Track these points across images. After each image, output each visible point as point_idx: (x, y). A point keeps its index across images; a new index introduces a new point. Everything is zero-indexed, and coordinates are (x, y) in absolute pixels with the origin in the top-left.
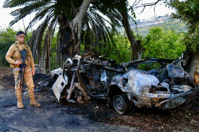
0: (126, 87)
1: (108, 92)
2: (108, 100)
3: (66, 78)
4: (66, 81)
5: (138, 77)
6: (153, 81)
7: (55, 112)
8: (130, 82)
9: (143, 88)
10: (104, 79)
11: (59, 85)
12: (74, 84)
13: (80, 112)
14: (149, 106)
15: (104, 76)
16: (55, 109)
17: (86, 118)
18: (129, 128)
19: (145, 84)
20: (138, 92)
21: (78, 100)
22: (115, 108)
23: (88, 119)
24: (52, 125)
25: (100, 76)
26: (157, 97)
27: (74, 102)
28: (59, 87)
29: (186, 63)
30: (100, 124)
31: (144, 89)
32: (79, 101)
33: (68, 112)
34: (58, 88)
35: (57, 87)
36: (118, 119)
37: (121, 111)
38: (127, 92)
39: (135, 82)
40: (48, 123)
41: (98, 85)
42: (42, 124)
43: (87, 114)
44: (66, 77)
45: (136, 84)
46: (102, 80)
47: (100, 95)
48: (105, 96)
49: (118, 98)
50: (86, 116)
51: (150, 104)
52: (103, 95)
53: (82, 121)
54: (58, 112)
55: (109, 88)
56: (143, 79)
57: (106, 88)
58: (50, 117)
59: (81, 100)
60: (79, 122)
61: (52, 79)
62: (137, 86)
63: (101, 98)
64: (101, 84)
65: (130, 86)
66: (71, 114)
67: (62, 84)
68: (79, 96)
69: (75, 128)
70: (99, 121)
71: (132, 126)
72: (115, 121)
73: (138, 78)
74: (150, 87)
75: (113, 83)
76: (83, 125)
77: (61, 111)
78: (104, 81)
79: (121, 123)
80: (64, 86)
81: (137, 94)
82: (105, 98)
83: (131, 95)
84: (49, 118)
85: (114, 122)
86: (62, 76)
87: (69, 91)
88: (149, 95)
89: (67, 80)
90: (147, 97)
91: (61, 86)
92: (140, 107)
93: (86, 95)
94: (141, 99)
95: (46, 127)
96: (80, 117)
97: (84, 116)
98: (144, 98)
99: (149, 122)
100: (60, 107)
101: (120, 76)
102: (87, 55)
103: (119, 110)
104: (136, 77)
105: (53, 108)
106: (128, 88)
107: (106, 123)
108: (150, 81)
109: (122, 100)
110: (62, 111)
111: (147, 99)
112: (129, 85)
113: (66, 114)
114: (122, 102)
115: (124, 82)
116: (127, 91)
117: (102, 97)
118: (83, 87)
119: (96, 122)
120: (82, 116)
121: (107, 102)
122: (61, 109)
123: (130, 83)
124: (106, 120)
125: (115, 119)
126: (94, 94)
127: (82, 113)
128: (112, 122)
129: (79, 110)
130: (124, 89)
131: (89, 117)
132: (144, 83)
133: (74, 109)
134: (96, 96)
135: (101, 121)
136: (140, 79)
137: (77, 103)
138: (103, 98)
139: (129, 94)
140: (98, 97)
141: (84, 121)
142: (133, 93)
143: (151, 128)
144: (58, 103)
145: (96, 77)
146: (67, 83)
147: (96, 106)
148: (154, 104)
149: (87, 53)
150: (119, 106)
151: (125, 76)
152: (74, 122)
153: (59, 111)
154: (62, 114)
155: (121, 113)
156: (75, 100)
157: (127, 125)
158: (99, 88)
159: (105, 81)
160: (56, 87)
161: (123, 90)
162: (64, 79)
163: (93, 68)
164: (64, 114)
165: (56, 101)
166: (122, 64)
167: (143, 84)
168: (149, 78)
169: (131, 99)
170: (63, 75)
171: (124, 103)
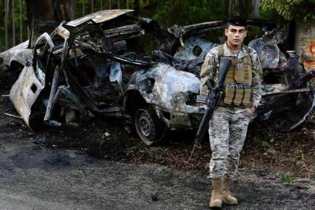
0: (151, 95)
1: (124, 103)
2: (127, 119)
3: (42, 75)
4: (40, 81)
5: (170, 77)
6: (191, 84)
7: (21, 146)
8: (157, 85)
9: (176, 97)
10: (116, 77)
11: (27, 91)
12: (57, 88)
13: (71, 144)
14: (188, 127)
15: (117, 71)
16: (21, 141)
17: (82, 155)
18: (157, 166)
19: (179, 89)
20: (169, 104)
21: (67, 121)
22: (139, 134)
23: (87, 155)
24: (21, 167)
25: (109, 72)
26: (197, 112)
27: (60, 124)
28: (26, 94)
29: (285, 38)
30: (107, 163)
31: (178, 98)
32: (70, 123)
33: (49, 146)
34: (26, 96)
35: (22, 95)
36: (140, 153)
37: (148, 138)
38: (153, 104)
39: (165, 86)
40: (13, 164)
41: (107, 88)
42: (3, 165)
43: (84, 147)
44: (40, 71)
45: (166, 90)
46: (112, 79)
47: (112, 110)
48: (120, 111)
49: (143, 114)
50: (83, 150)
51: (189, 124)
52: (117, 109)
53: (74, 159)
54: (29, 146)
55: (125, 95)
56: (176, 80)
57: (122, 95)
58: (14, 154)
59: (73, 121)
60: (68, 161)
61: (7, 71)
62: (167, 93)
63: (114, 115)
64: (113, 88)
65: (157, 92)
66: (53, 148)
67: (34, 88)
68: (70, 111)
69: (62, 169)
70: (106, 159)
71: (162, 164)
72: (135, 157)
73: (170, 79)
74: (186, 95)
75: (131, 86)
76: (76, 166)
77: (34, 145)
78: (116, 82)
79: (144, 160)
80: (38, 93)
81: (167, 106)
82: (120, 115)
83: (160, 109)
84: (14, 156)
85: (132, 159)
86: (31, 69)
87: (49, 104)
88: (186, 109)
89: (44, 79)
90: (182, 112)
91: (31, 92)
92: (173, 129)
93: (84, 110)
94: (173, 116)
95: (11, 170)
96: (72, 154)
97: (80, 152)
98: (178, 114)
99: (196, 156)
100: (29, 136)
101: (142, 72)
102: (80, 32)
103: (146, 137)
104: (166, 76)
105: (16, 138)
106: (154, 96)
107: (118, 160)
108: (187, 85)
109: (149, 119)
110: (35, 143)
111: (183, 115)
112: (156, 90)
113: (44, 150)
114: (149, 122)
115: (150, 85)
116: (153, 102)
117: (115, 112)
118: (77, 93)
119: (99, 159)
120: (76, 151)
121: (125, 123)
122: (33, 141)
123: (158, 87)
124: (118, 155)
125: (135, 154)
126: (100, 107)
127: (75, 147)
128: (129, 159)
129: (69, 141)
130: (148, 98)
131: (87, 152)
132: (178, 87)
133: (61, 139)
134: (105, 110)
135: (109, 159)
136: (173, 80)
137: (64, 127)
138: (117, 114)
139: (157, 107)
140: (109, 112)
141: (79, 159)
142: (162, 105)
143: (193, 165)
144: (26, 129)
145: (101, 73)
146: (43, 87)
147: (105, 132)
148: (197, 124)
149: (81, 28)
150: (144, 130)
151: (150, 73)
152: (59, 161)
153: (30, 143)
154: (37, 149)
155: (149, 143)
156: (62, 120)
157: (154, 162)
158: (108, 94)
159: (118, 81)
160: (19, 93)
161: (148, 100)
162: (37, 75)
163: (95, 56)
164: (40, 149)
165: (21, 125)
166: (172, 30)
167: (176, 90)
168: (186, 78)
169: (161, 115)
170: (34, 66)
171: (152, 123)
